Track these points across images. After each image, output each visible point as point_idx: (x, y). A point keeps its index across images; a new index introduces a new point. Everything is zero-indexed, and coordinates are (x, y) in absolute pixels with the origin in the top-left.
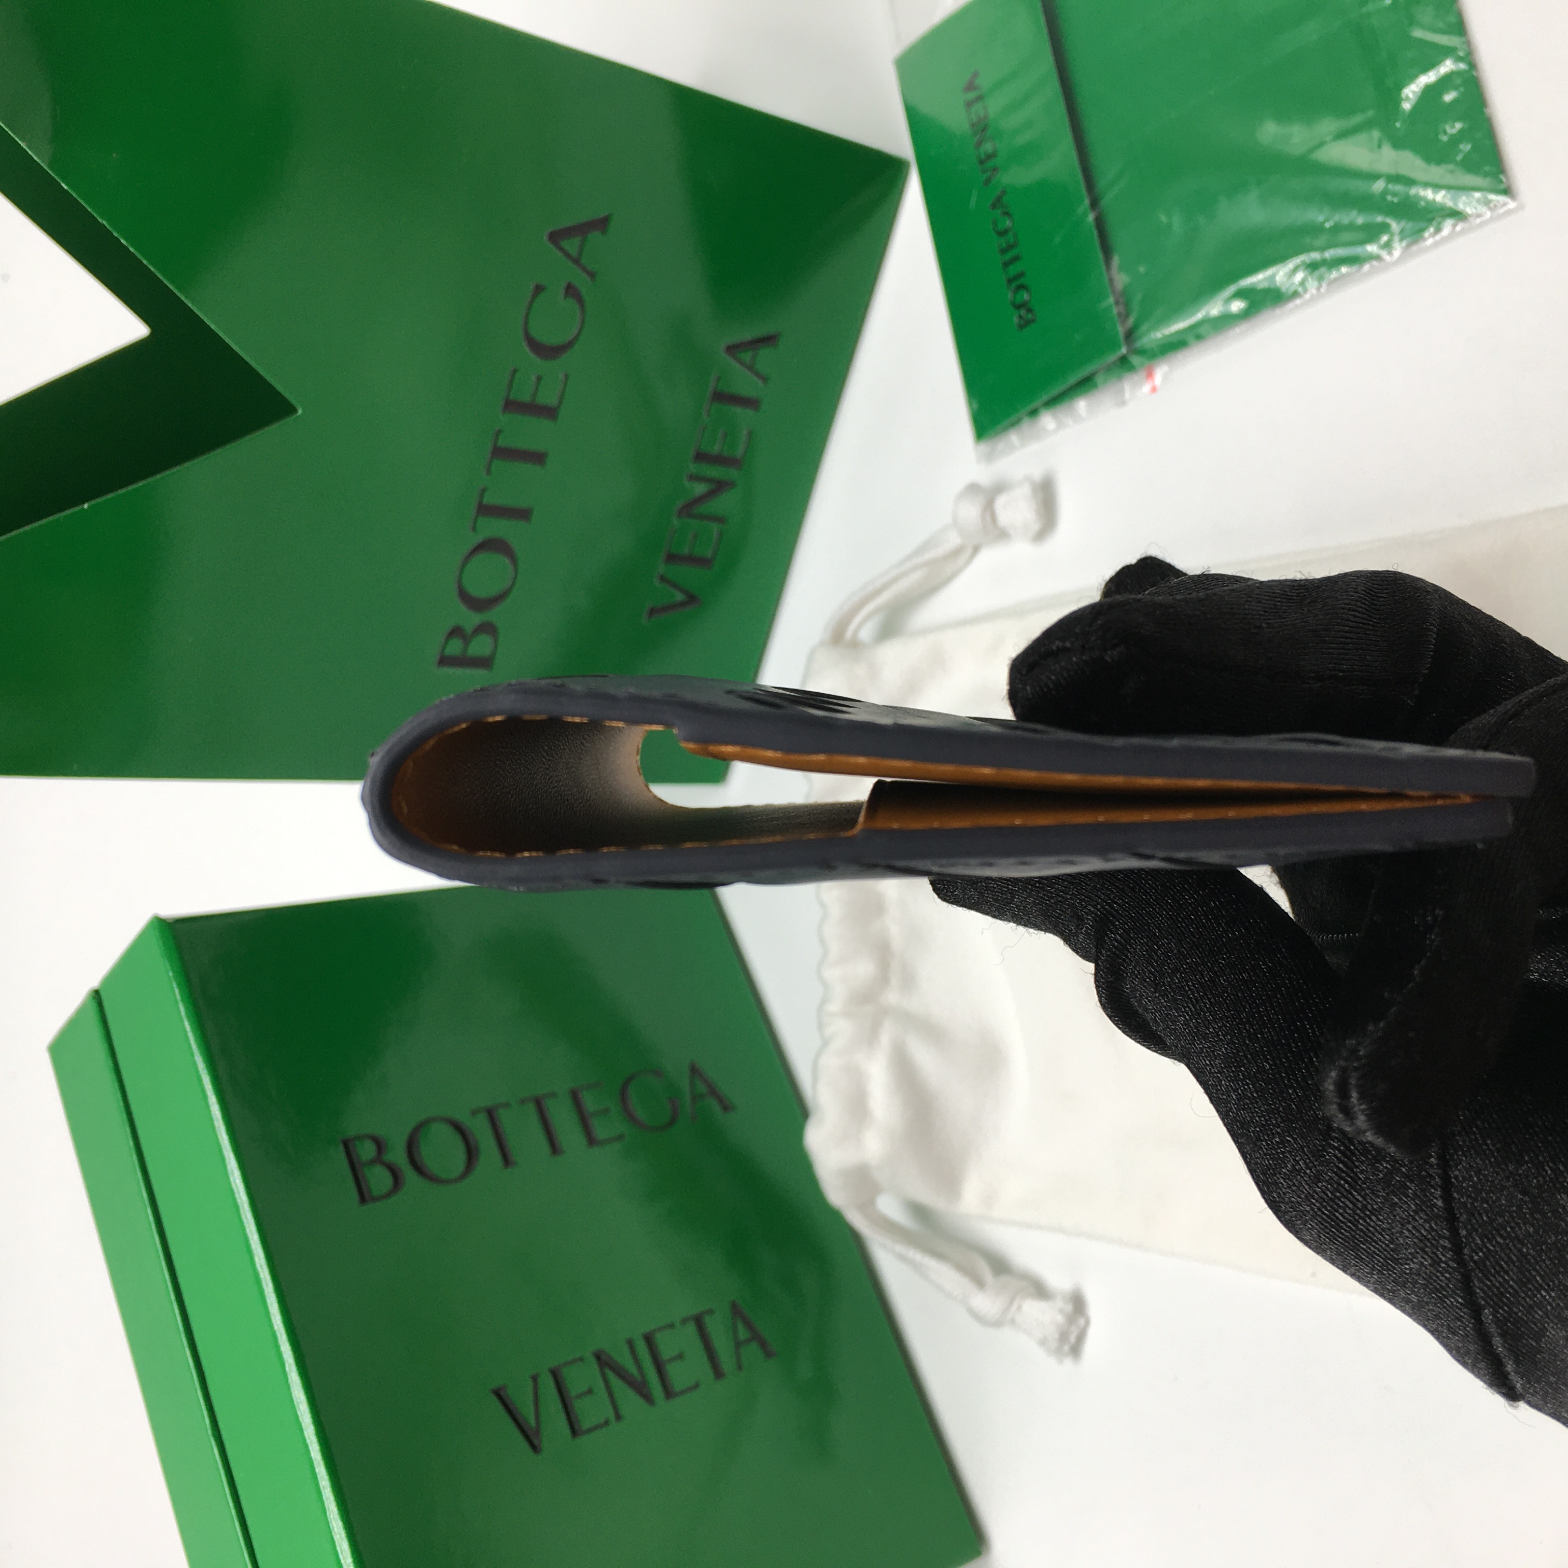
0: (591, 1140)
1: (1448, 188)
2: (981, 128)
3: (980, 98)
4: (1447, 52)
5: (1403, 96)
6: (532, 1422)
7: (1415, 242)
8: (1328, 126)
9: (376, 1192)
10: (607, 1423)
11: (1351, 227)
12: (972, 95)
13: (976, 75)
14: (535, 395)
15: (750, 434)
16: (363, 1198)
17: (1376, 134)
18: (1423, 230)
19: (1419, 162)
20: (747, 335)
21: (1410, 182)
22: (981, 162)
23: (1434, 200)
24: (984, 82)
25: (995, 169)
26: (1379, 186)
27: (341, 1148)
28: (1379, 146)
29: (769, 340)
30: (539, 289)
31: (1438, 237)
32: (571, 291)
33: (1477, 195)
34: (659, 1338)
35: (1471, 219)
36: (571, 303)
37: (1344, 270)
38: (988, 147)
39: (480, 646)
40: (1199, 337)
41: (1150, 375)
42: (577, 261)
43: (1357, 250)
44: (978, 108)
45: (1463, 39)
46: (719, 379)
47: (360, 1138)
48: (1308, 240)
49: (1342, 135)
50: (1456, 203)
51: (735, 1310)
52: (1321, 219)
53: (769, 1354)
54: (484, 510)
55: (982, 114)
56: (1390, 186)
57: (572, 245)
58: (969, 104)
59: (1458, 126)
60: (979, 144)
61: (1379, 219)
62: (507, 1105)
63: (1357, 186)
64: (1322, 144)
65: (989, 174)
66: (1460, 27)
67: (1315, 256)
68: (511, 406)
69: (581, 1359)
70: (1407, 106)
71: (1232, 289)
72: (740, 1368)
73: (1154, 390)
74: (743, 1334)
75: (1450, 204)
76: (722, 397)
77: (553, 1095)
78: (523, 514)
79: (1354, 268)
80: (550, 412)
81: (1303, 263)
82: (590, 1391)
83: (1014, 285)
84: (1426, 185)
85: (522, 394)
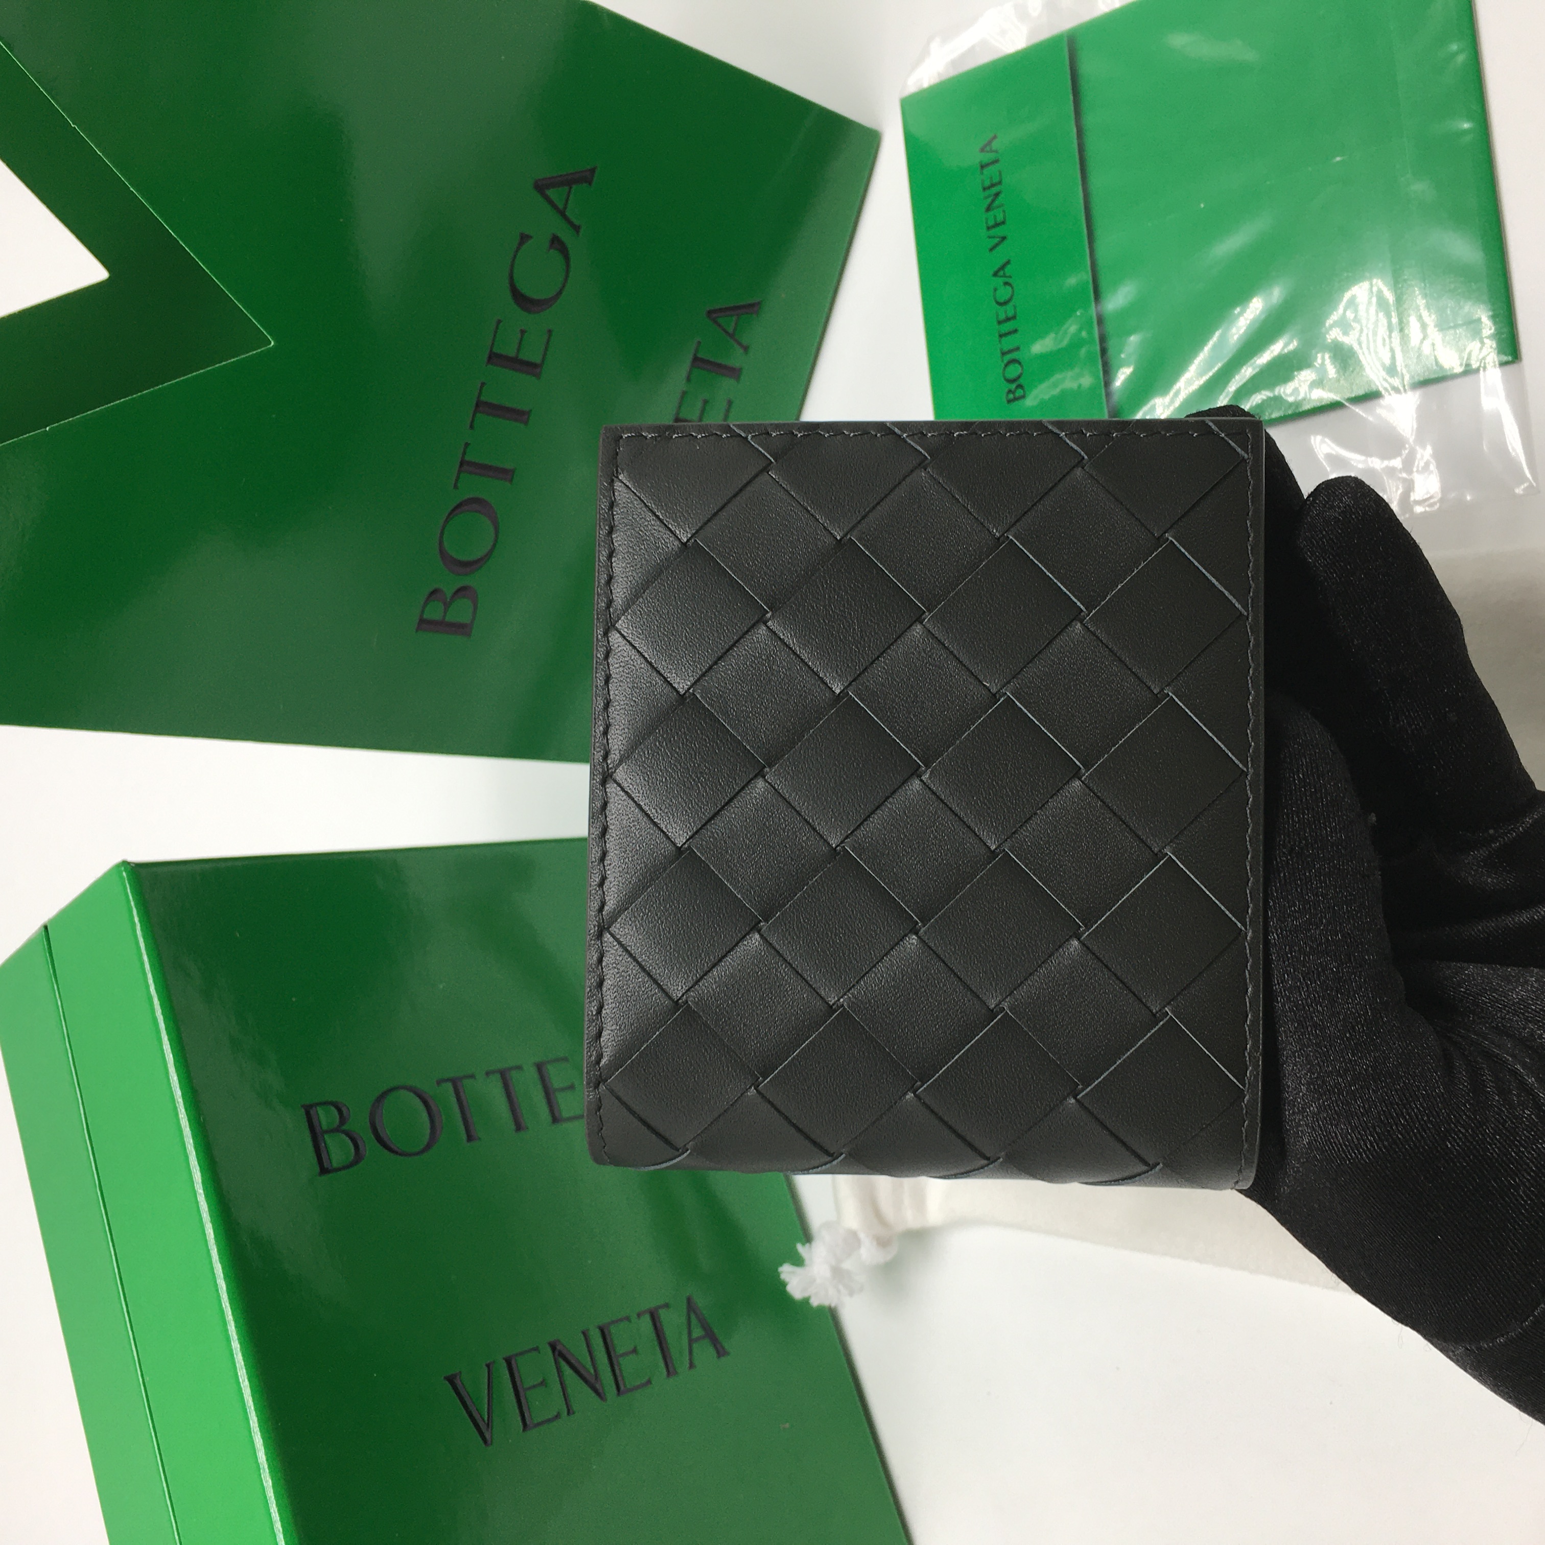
0: (555, 1117)
6: (485, 1413)
9: (336, 1163)
10: (558, 1416)
14: (519, 349)
15: (730, 402)
16: (323, 1168)
20: (732, 301)
27: (301, 1111)
29: (750, 308)
30: (524, 238)
32: (556, 243)
34: (614, 1329)
36: (555, 255)
39: (460, 612)
42: (562, 213)
46: (700, 344)
47: (322, 1103)
51: (691, 1307)
53: (721, 1355)
54: (467, 466)
57: (556, 196)
62: (473, 1076)
68: (494, 358)
69: (536, 1349)
72: (692, 1366)
74: (696, 1329)
76: (703, 363)
77: (519, 1068)
78: (505, 474)
80: (532, 368)
82: (543, 1383)
85: (506, 348)
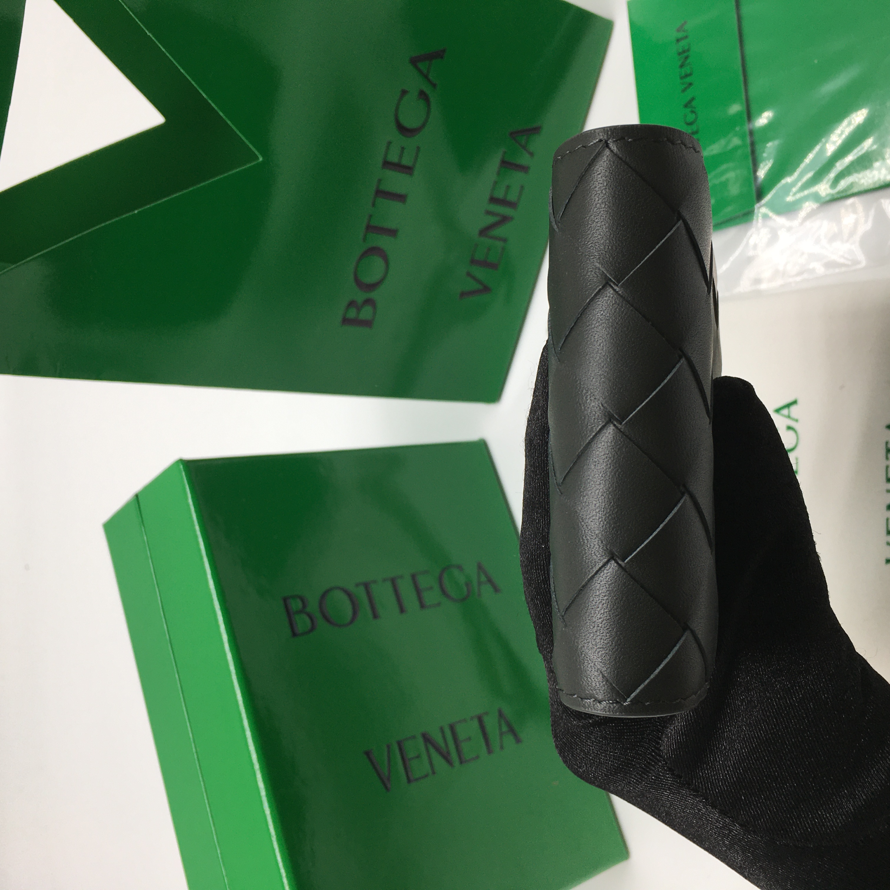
0: (422, 605)
6: (386, 772)
9: (301, 631)
10: (426, 776)
14: (400, 158)
15: (522, 188)
16: (294, 634)
20: (521, 126)
27: (282, 601)
29: (535, 130)
30: (404, 92)
32: (423, 95)
34: (458, 726)
36: (422, 102)
39: (366, 313)
42: (426, 77)
46: (505, 153)
47: (293, 597)
51: (500, 714)
54: (370, 228)
57: (424, 67)
62: (376, 582)
68: (387, 164)
72: (502, 748)
74: (504, 728)
76: (507, 164)
77: (401, 577)
78: (393, 233)
80: (408, 170)
82: (418, 757)
85: (393, 158)
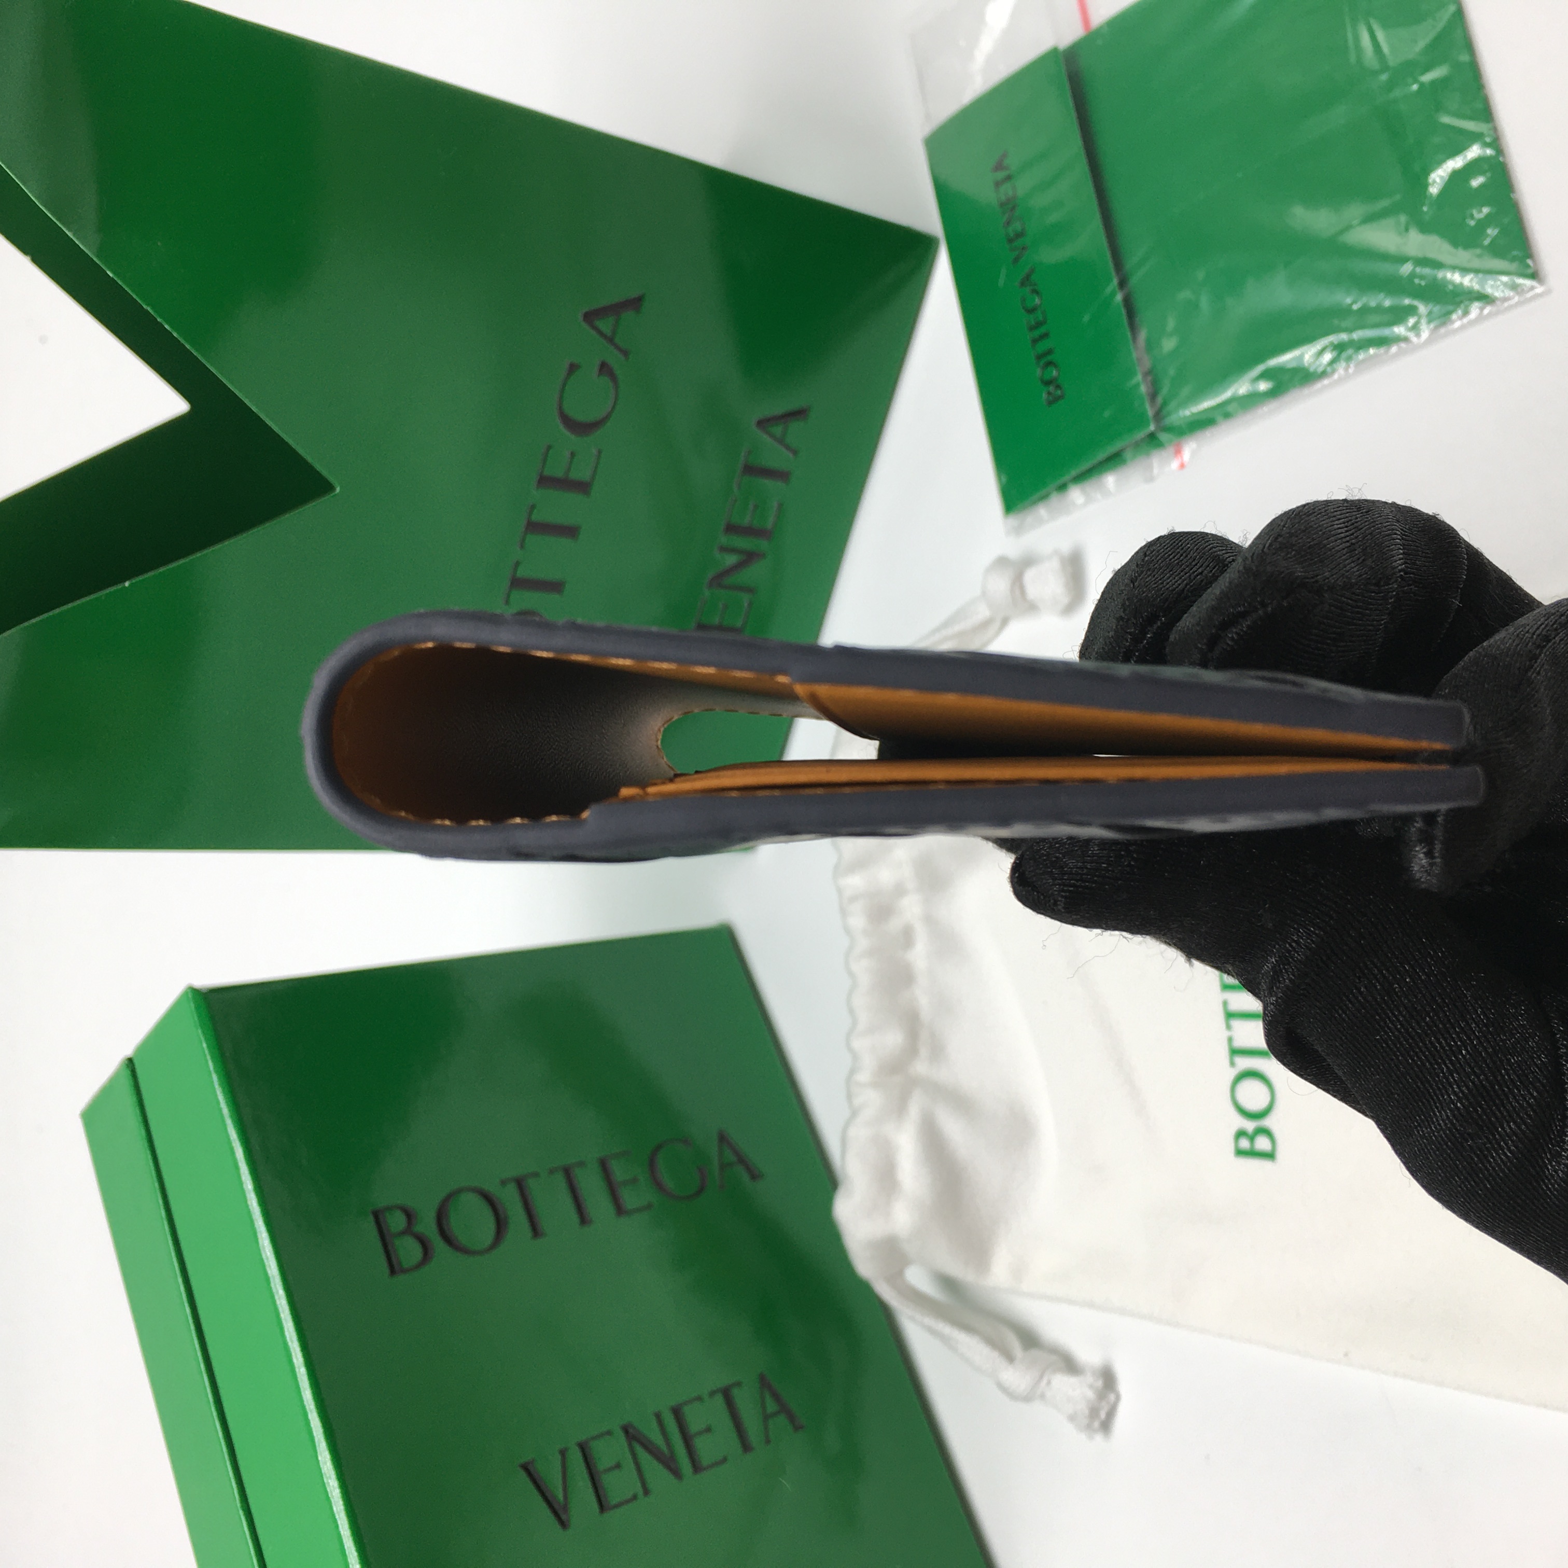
0: (620, 1210)
1: (1476, 271)
2: (1009, 206)
3: (1009, 178)
4: (1475, 137)
5: (1430, 181)
6: (560, 1497)
7: (1443, 324)
8: (1355, 211)
9: (406, 1264)
10: (635, 1497)
11: (1379, 309)
12: (1001, 175)
13: (1004, 155)
14: (569, 469)
15: (780, 506)
16: (394, 1269)
17: (1403, 218)
18: (1450, 313)
19: (1446, 247)
20: (779, 410)
21: (1438, 265)
22: (1010, 241)
23: (1461, 284)
24: (1013, 162)
25: (1024, 248)
26: (1406, 269)
27: (371, 1218)
28: (1407, 230)
29: (799, 414)
30: (573, 368)
31: (1465, 320)
32: (605, 368)
33: (1505, 279)
34: (687, 1410)
35: (1498, 303)
36: (605, 380)
37: (1372, 351)
38: (1017, 226)
40: (1227, 416)
41: (1178, 452)
42: (611, 340)
43: (1386, 332)
44: (1006, 189)
45: (1490, 125)
46: (750, 452)
47: (389, 1208)
48: (1336, 322)
49: (1369, 219)
50: (1483, 286)
51: (764, 1382)
52: (1349, 300)
53: (797, 1428)
54: (518, 583)
55: (1010, 193)
56: (1418, 270)
57: (605, 325)
58: (998, 184)
59: (1486, 210)
60: (1008, 223)
61: (1407, 301)
62: (536, 1175)
63: (1385, 268)
64: (1349, 228)
65: (1017, 253)
66: (1486, 113)
67: (1344, 337)
68: (545, 481)
69: (609, 1433)
70: (1434, 190)
71: (1260, 368)
72: (768, 1441)
73: (1182, 466)
74: (771, 1406)
75: (1476, 287)
76: (751, 470)
77: (581, 1164)
78: (556, 587)
79: (1382, 350)
80: (583, 487)
81: (1332, 343)
82: (618, 1466)
83: (1042, 362)
84: (1454, 268)
85: (556, 470)
